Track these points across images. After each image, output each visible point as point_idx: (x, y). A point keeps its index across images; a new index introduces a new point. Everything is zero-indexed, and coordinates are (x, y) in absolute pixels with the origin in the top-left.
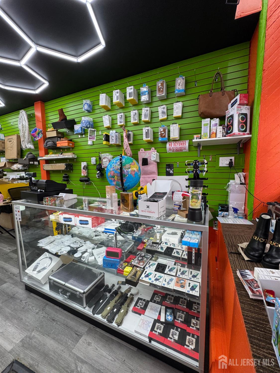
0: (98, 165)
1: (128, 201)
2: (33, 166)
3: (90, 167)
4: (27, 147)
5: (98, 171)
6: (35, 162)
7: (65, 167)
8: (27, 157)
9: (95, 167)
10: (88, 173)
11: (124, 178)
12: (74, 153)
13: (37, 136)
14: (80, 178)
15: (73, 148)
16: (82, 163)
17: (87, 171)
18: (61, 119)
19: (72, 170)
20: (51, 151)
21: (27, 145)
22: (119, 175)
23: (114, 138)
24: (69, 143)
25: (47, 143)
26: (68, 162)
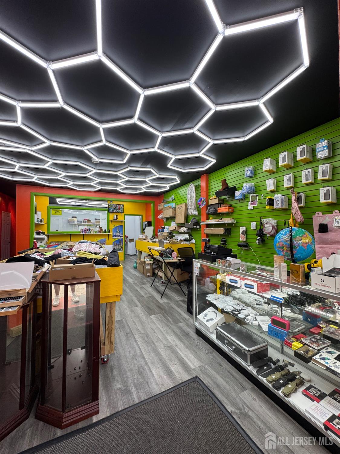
0: (259, 230)
1: (299, 272)
2: (196, 229)
3: (249, 232)
4: (193, 213)
5: (258, 237)
6: (197, 226)
7: (224, 231)
8: (192, 222)
9: (255, 232)
10: (246, 238)
11: (294, 250)
12: (233, 218)
13: (202, 204)
14: (239, 243)
15: (232, 213)
16: (241, 228)
17: (246, 236)
18: (223, 188)
19: (230, 234)
20: (211, 217)
21: (193, 212)
22: (289, 246)
23: (280, 202)
24: (229, 209)
25: (209, 210)
26: (227, 227)
